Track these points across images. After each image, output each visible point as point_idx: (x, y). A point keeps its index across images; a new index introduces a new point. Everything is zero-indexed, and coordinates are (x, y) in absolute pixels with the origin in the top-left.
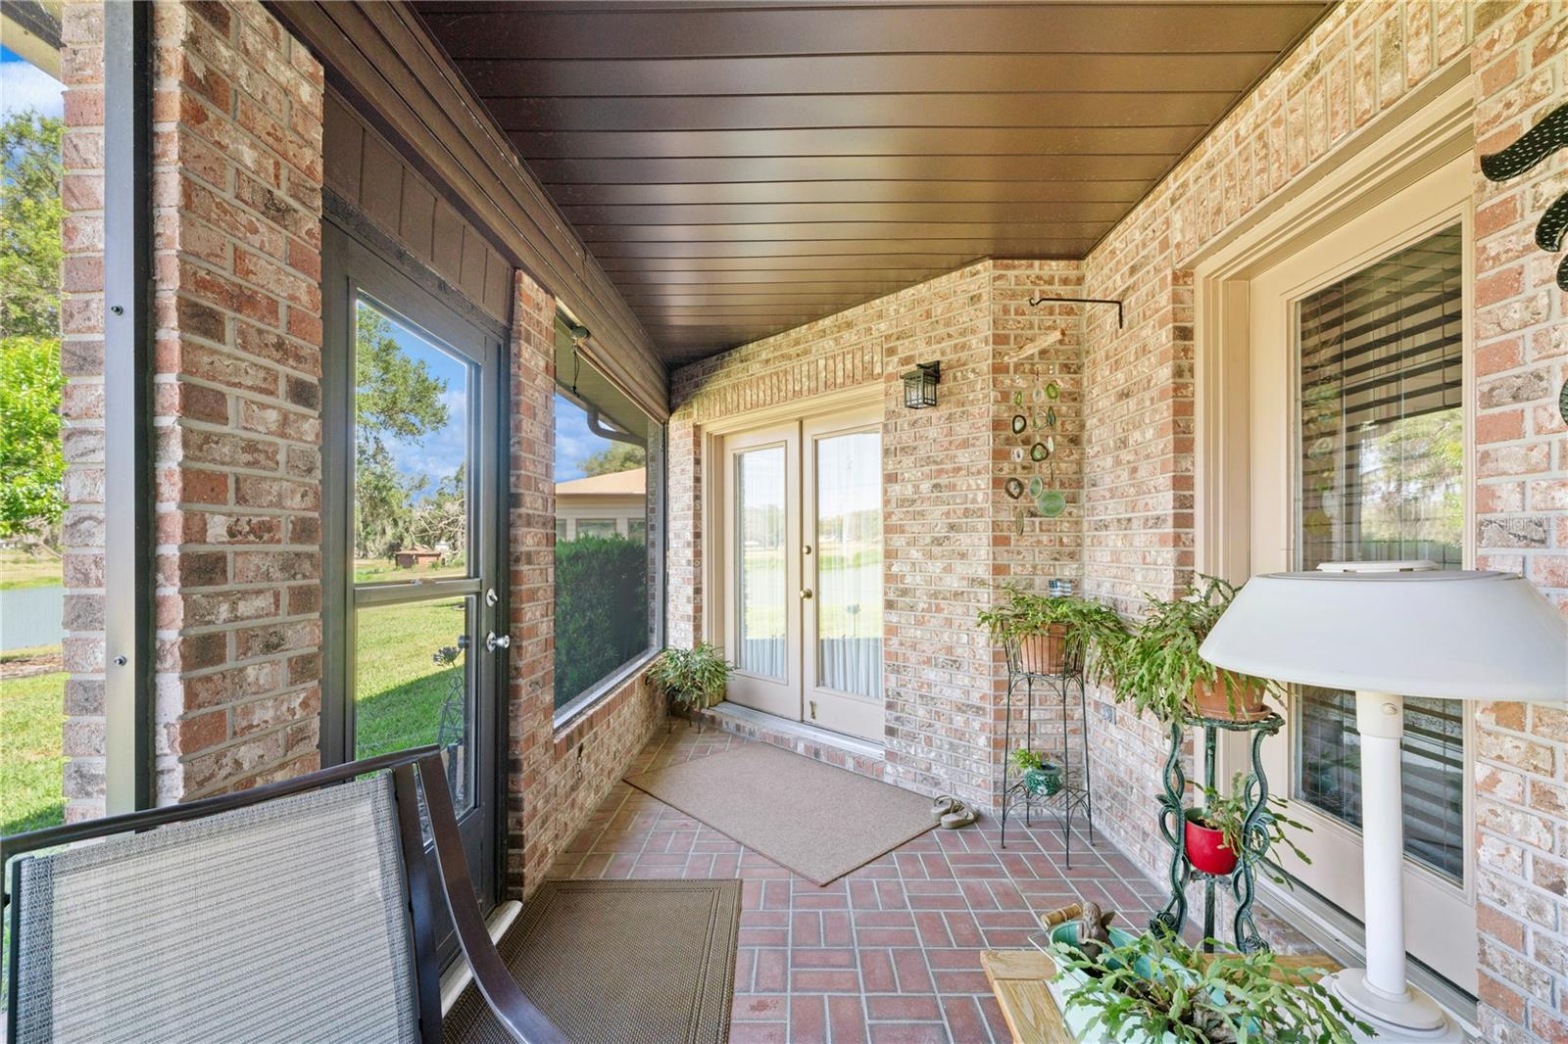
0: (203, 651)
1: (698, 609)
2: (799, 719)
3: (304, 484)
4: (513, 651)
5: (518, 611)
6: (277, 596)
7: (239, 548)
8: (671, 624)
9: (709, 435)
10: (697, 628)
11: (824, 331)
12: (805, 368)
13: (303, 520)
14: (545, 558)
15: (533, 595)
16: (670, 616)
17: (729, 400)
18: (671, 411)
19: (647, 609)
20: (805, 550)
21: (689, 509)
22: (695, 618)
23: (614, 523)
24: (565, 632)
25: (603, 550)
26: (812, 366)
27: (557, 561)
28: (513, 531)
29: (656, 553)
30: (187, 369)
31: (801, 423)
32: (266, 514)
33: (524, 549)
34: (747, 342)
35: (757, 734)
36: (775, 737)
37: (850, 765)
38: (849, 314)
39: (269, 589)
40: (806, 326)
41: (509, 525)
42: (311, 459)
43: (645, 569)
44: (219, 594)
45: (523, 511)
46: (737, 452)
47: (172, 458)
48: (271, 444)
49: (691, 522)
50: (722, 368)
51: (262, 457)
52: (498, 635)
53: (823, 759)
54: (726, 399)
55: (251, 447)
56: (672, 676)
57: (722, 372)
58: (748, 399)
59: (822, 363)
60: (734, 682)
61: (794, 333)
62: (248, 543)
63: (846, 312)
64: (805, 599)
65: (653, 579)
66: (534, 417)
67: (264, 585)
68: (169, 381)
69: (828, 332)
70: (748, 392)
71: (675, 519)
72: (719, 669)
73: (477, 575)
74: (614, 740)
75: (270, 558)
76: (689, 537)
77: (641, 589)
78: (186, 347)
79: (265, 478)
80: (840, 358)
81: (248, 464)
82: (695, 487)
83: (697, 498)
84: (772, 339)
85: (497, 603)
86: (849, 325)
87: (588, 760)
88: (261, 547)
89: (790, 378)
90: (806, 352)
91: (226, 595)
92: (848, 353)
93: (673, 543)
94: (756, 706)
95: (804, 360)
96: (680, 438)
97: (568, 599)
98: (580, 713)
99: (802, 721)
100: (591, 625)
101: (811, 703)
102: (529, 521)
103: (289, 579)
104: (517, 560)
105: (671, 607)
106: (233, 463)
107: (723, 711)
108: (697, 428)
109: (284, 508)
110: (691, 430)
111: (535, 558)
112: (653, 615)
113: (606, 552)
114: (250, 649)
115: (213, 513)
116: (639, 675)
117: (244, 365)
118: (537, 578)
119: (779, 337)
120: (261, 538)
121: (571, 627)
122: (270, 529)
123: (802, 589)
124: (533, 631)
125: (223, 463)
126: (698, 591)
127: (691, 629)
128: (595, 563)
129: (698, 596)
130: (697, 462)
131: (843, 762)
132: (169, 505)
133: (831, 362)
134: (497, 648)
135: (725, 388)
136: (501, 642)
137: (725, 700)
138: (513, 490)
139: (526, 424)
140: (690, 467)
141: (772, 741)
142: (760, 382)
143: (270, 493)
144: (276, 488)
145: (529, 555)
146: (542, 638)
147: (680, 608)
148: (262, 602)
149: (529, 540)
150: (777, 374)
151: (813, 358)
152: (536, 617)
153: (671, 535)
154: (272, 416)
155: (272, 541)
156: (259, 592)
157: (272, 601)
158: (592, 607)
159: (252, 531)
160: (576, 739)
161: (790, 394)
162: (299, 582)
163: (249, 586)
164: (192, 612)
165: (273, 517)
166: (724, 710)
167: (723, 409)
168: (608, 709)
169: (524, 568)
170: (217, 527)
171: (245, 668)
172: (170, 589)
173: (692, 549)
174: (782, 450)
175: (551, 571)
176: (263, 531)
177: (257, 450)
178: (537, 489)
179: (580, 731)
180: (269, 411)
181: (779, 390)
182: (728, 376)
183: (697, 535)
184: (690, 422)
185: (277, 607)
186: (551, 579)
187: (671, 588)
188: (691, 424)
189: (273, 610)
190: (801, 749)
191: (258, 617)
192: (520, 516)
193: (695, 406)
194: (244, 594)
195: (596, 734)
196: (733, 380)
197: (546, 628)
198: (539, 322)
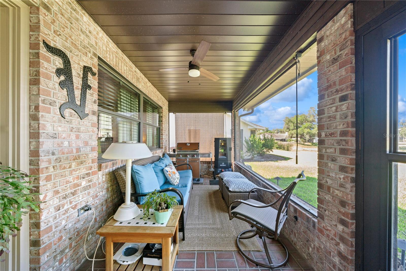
0: (321, 157)
3: (343, 122)
6: (335, 149)
7: (327, 138)
13: (343, 131)
32: (332, 131)
39: (333, 148)
42: (346, 114)
44: (323, 147)
48: (334, 115)
51: (332, 119)
55: (329, 117)
62: (329, 137)
67: (332, 146)
75: (334, 140)
79: (332, 123)
81: (329, 121)
88: (331, 138)
91: (325, 147)
103: (339, 146)
106: (326, 121)
109: (337, 129)
114: (328, 159)
115: (322, 132)
117: (328, 101)
120: (332, 136)
122: (334, 134)
125: (324, 122)
143: (333, 126)
144: (335, 125)
148: (332, 150)
155: (334, 137)
156: (331, 148)
157: (334, 150)
159: (330, 135)
162: (341, 147)
163: (329, 146)
165: (334, 131)
170: (323, 134)
171: (328, 163)
176: (332, 134)
177: (331, 117)
180: (333, 108)
185: (335, 152)
189: (334, 152)
191: (331, 153)
194: (328, 148)
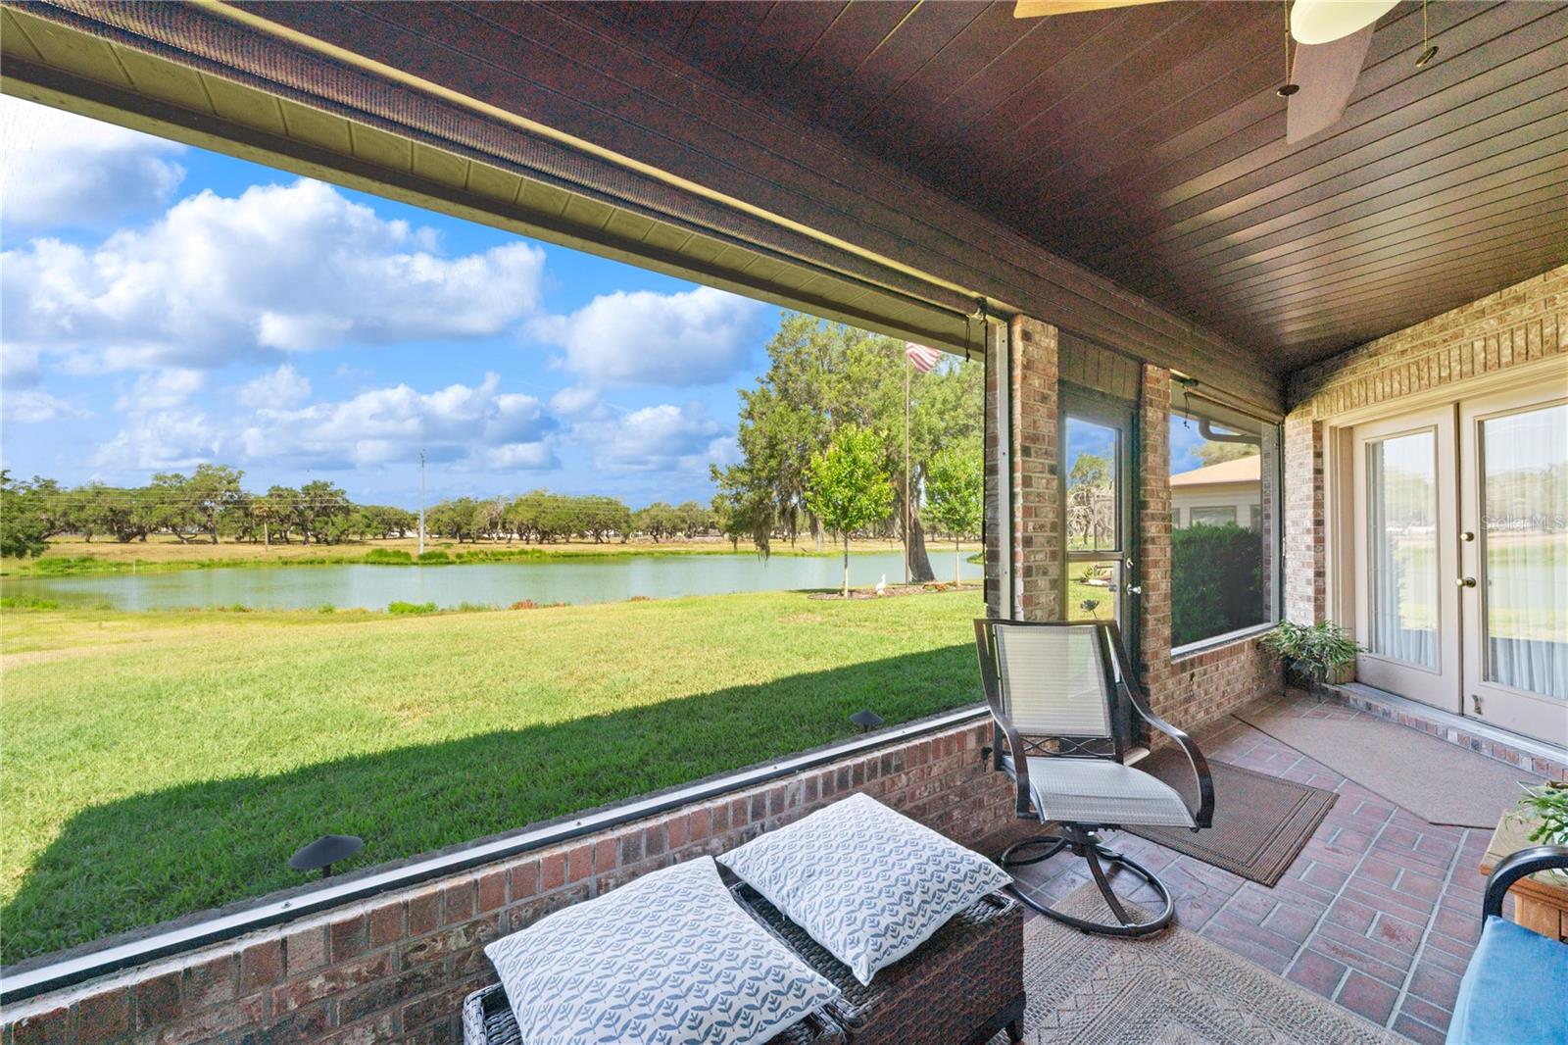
0: (1028, 571)
1: (1320, 592)
2: (1456, 709)
3: (1054, 507)
4: (1143, 598)
5: (1147, 573)
6: (1046, 553)
7: (1036, 534)
8: (1288, 603)
9: (1333, 429)
10: (1319, 608)
11: (1483, 311)
12: (1455, 353)
13: (1053, 523)
14: (1164, 541)
15: (1156, 563)
16: (1287, 596)
17: (1355, 394)
18: (1287, 410)
19: (1262, 589)
20: (1464, 537)
21: (1308, 499)
22: (1316, 599)
23: (1233, 510)
24: (1178, 600)
25: (1215, 536)
26: (1464, 350)
27: (1173, 544)
28: (1142, 524)
29: (1272, 539)
30: (1024, 470)
31: (1457, 406)
32: (1043, 521)
33: (1150, 535)
34: (1376, 338)
35: (1394, 715)
36: (1416, 720)
37: (1526, 764)
38: (1519, 288)
40: (1455, 311)
41: (1140, 520)
42: (1056, 496)
43: (1260, 553)
44: (1031, 551)
45: (1149, 511)
46: (1369, 441)
47: (1019, 502)
48: (1044, 493)
49: (1310, 511)
50: (1345, 366)
51: (1041, 498)
52: (1133, 586)
53: (1486, 752)
54: (1351, 394)
55: (1039, 495)
56: (1286, 645)
57: (1346, 370)
58: (1379, 390)
59: (1479, 345)
60: (1367, 663)
61: (1438, 320)
62: (1038, 532)
63: (1513, 288)
64: (1465, 588)
65: (1269, 562)
66: (1156, 451)
67: (1042, 549)
68: (1018, 475)
69: (1487, 311)
70: (1379, 385)
71: (1292, 508)
72: (1347, 648)
73: (1120, 550)
74: (1223, 682)
75: (1044, 538)
76: (1309, 523)
77: (1256, 571)
78: (1024, 462)
79: (1042, 507)
80: (1508, 335)
81: (1038, 502)
82: (1316, 479)
83: (1318, 488)
84: (1409, 331)
85: (1132, 567)
86: (1519, 300)
87: (1199, 687)
88: (1041, 534)
89: (1434, 365)
90: (1455, 336)
91: (1033, 551)
92: (1519, 329)
93: (1290, 530)
94: (1398, 692)
95: (1454, 344)
96: (1298, 434)
97: (1181, 575)
98: (1192, 652)
99: (1463, 715)
100: (1203, 598)
101: (1475, 698)
102: (1153, 517)
103: (1049, 547)
104: (1145, 541)
105: (1288, 588)
106: (1035, 502)
107: (1349, 690)
108: (1318, 426)
109: (1047, 518)
110: (1311, 426)
111: (1157, 540)
112: (1269, 594)
113: (1218, 538)
114: (1039, 573)
115: (1030, 521)
116: (1249, 639)
117: (1038, 464)
118: (1159, 553)
119: (1418, 327)
120: (1041, 530)
121: (1185, 597)
122: (1044, 527)
123: (1460, 576)
124: (1156, 587)
125: (1032, 502)
126: (1320, 574)
127: (1312, 609)
128: (1207, 547)
129: (1320, 580)
130: (1318, 455)
131: (1517, 761)
132: (1019, 520)
133: (1493, 343)
134: (1133, 593)
135: (1350, 384)
136: (1135, 590)
137: (1356, 680)
138: (1142, 498)
139: (1151, 458)
140: (1310, 461)
141: (1413, 725)
142: (1394, 373)
143: (1044, 512)
144: (1045, 510)
145: (1153, 539)
146: (1163, 592)
147: (1300, 589)
148: (1042, 556)
149: (1153, 529)
150: (1417, 363)
151: (1465, 342)
152: (1159, 579)
153: (1288, 523)
154: (1044, 481)
155: (1044, 532)
156: (1041, 551)
157: (1045, 555)
158: (1204, 583)
159: (1039, 527)
160: (1188, 668)
161: (1434, 381)
162: (1053, 548)
163: (1039, 549)
164: (1026, 559)
165: (1045, 522)
166: (1354, 689)
167: (1348, 403)
168: (1217, 656)
169: (1150, 547)
170: (1030, 528)
171: (1039, 580)
172: (1019, 549)
173: (1312, 535)
174: (1431, 435)
175: (1169, 549)
176: (1042, 527)
178: (1158, 497)
179: (1192, 663)
180: (1044, 479)
181: (1420, 378)
182: (1353, 372)
183: (1319, 523)
184: (1310, 419)
186: (1169, 554)
187: (1288, 571)
188: (1310, 421)
189: (1045, 559)
190: (1453, 737)
191: (1041, 561)
192: (1147, 515)
193: (1315, 404)
194: (1038, 552)
195: (1205, 670)
196: (1360, 375)
197: (1165, 586)
198: (1158, 390)
